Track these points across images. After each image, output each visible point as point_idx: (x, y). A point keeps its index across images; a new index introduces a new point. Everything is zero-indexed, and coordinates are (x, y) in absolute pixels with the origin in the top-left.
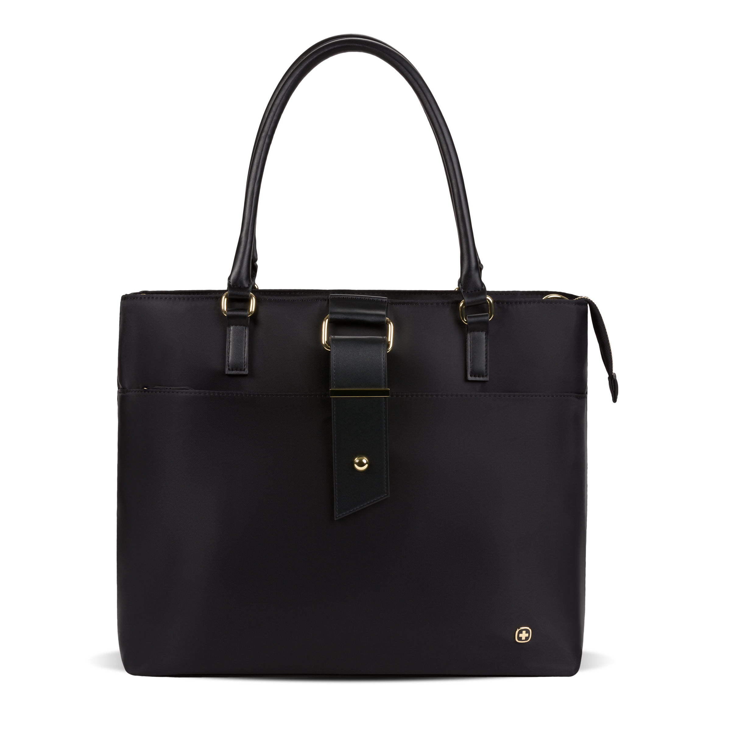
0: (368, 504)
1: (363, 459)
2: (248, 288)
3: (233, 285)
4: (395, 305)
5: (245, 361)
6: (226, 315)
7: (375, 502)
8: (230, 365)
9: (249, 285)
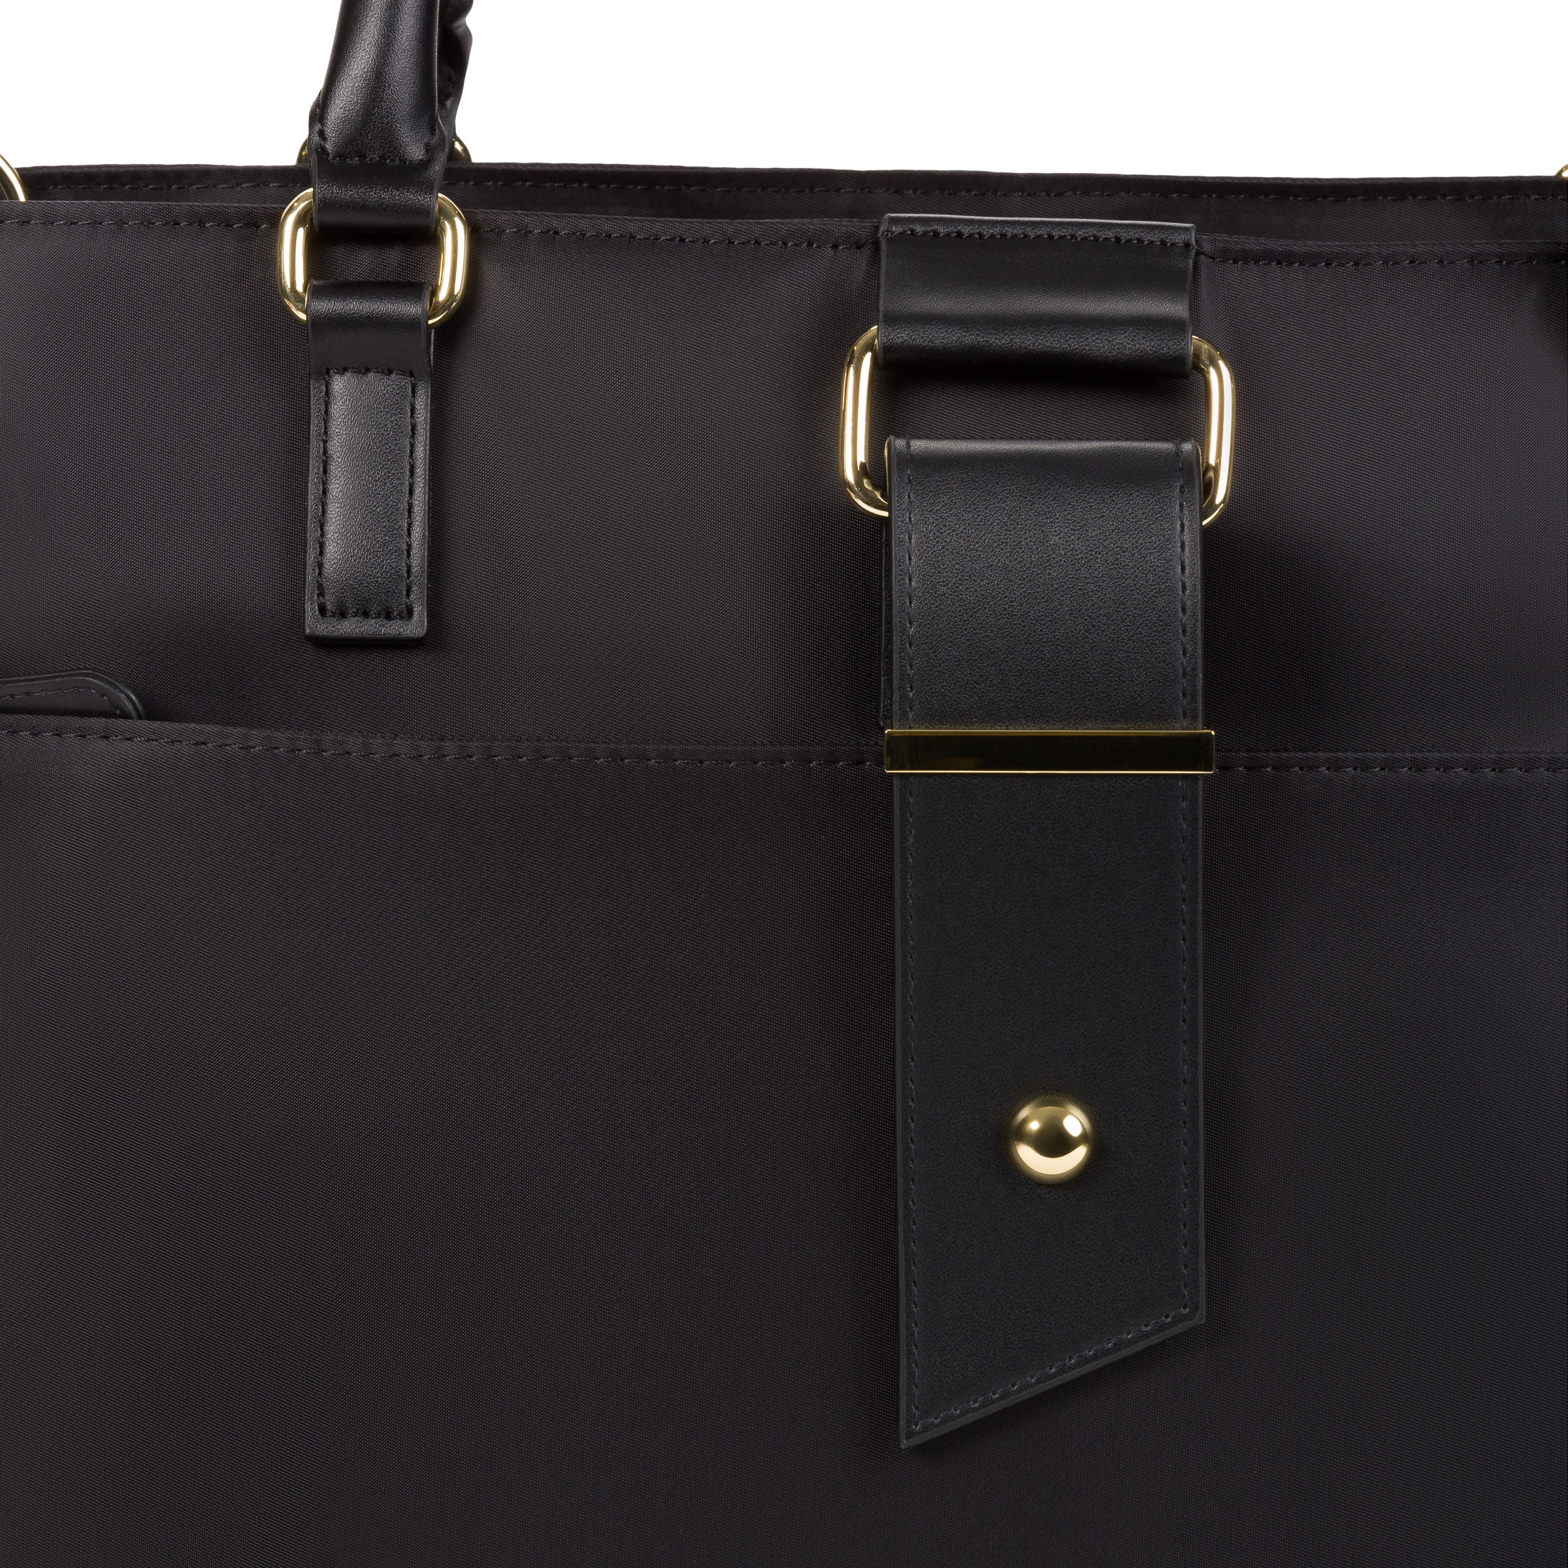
0: (1087, 1360)
1: (1065, 1115)
2: (425, 164)
3: (342, 155)
4: (1235, 262)
5: (409, 568)
6: (303, 316)
7: (1125, 1353)
8: (325, 584)
9: (429, 148)
